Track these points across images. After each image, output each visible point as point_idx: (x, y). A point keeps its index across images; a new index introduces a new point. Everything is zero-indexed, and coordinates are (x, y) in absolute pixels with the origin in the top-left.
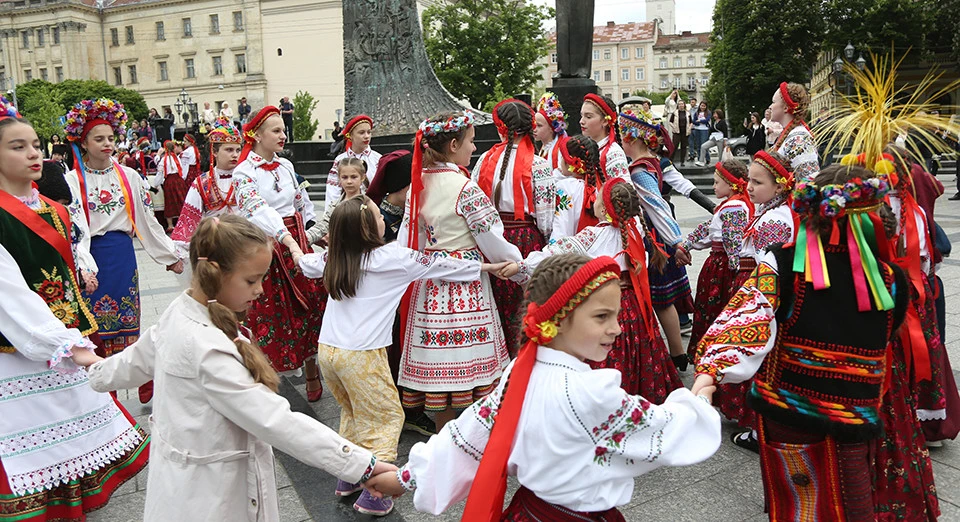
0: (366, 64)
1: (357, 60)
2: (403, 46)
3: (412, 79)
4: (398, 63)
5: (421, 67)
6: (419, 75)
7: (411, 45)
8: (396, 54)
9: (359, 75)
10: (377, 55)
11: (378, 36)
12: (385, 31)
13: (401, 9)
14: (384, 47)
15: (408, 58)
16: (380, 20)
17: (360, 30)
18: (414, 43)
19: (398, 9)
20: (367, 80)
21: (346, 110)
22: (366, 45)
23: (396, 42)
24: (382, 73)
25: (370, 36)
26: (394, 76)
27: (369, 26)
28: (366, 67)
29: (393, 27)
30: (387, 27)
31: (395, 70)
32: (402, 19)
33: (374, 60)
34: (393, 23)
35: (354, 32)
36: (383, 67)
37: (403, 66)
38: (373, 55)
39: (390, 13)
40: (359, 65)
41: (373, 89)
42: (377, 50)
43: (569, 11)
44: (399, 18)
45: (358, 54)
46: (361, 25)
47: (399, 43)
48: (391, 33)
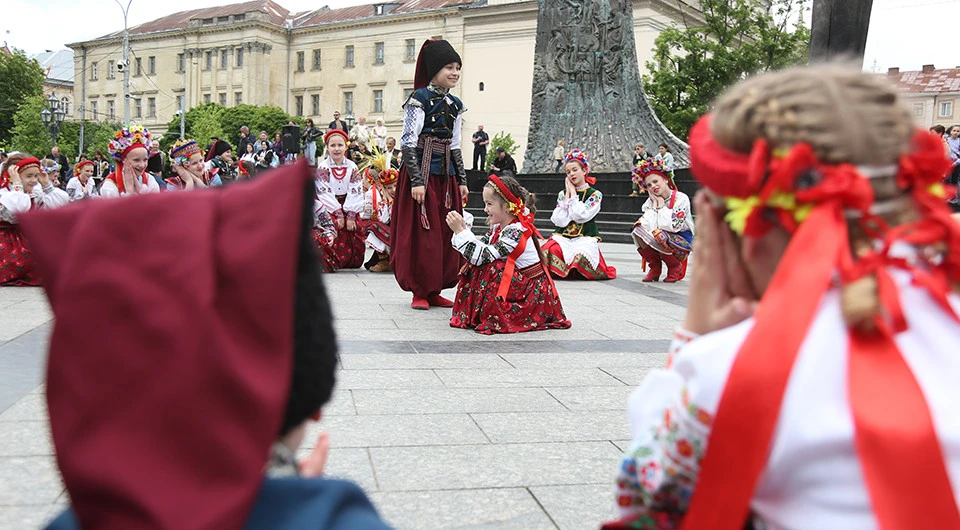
0: (560, 85)
1: (550, 79)
2: (610, 63)
3: (617, 107)
4: (601, 85)
5: (630, 90)
6: (627, 101)
7: (620, 62)
8: (600, 74)
9: (550, 98)
10: (575, 74)
11: (579, 50)
12: (589, 43)
13: (612, 15)
14: (585, 63)
15: (614, 79)
16: (584, 30)
17: (557, 41)
18: (624, 59)
19: (608, 15)
20: (559, 106)
21: (529, 141)
22: (562, 60)
23: (601, 58)
24: (579, 98)
25: (570, 49)
26: (595, 102)
27: (568, 36)
28: (559, 88)
29: (600, 39)
30: (591, 39)
31: (597, 94)
32: (612, 29)
33: (572, 82)
34: (600, 33)
35: (550, 44)
36: (582, 90)
37: (608, 89)
38: (570, 74)
39: (598, 20)
40: (551, 85)
41: (566, 117)
42: (576, 67)
44: (608, 27)
45: (552, 72)
46: (559, 34)
47: (605, 58)
48: (596, 46)
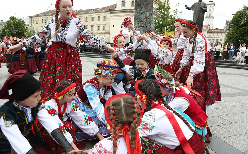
0: (139, 29)
1: (137, 28)
2: (149, 25)
7: (151, 25)
8: (147, 27)
11: (143, 22)
12: (145, 21)
13: (149, 16)
14: (144, 25)
17: (138, 20)
18: (152, 24)
19: (148, 16)
22: (139, 24)
23: (147, 24)
24: (143, 31)
25: (141, 22)
27: (141, 19)
29: (147, 20)
30: (145, 20)
32: (149, 18)
33: (141, 28)
34: (147, 19)
35: (137, 21)
36: (143, 30)
38: (141, 27)
39: (146, 16)
42: (142, 25)
43: (197, 17)
44: (148, 18)
45: (137, 26)
46: (139, 19)
47: (148, 24)
48: (146, 21)
